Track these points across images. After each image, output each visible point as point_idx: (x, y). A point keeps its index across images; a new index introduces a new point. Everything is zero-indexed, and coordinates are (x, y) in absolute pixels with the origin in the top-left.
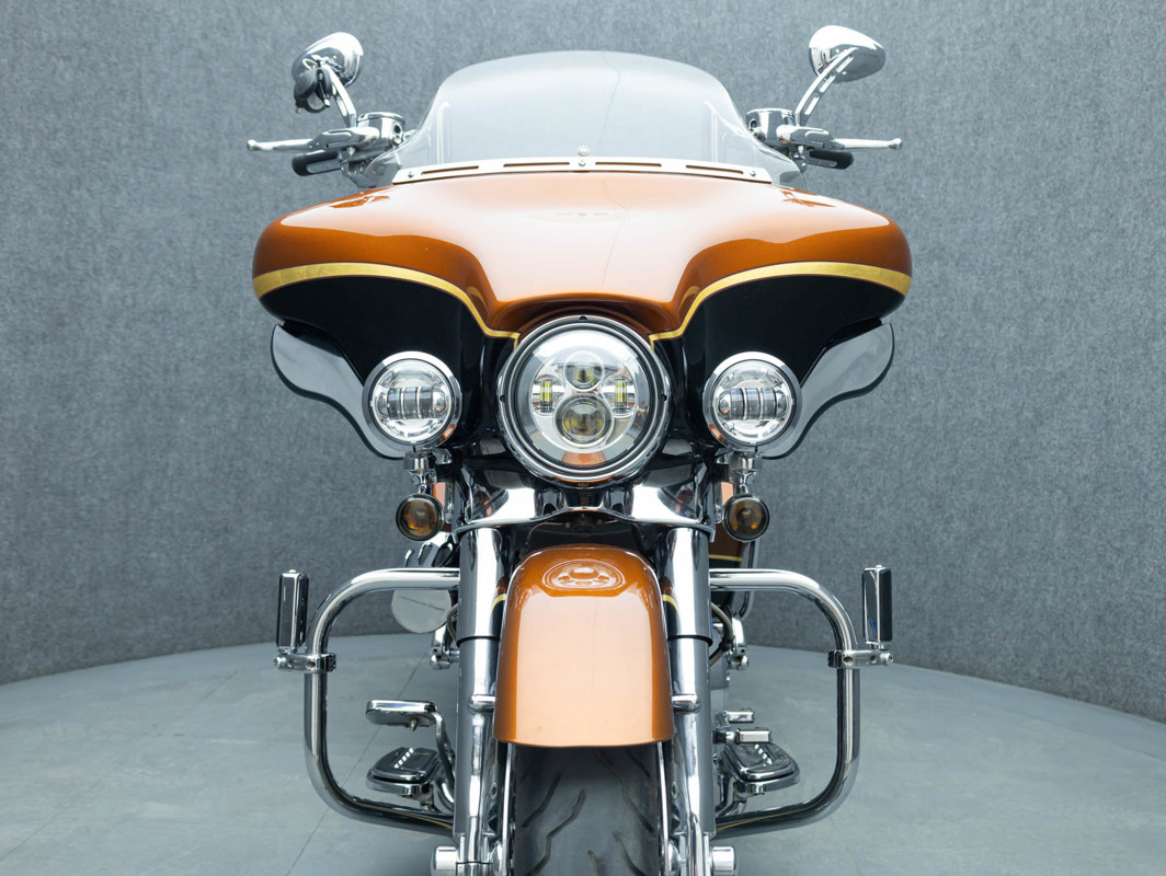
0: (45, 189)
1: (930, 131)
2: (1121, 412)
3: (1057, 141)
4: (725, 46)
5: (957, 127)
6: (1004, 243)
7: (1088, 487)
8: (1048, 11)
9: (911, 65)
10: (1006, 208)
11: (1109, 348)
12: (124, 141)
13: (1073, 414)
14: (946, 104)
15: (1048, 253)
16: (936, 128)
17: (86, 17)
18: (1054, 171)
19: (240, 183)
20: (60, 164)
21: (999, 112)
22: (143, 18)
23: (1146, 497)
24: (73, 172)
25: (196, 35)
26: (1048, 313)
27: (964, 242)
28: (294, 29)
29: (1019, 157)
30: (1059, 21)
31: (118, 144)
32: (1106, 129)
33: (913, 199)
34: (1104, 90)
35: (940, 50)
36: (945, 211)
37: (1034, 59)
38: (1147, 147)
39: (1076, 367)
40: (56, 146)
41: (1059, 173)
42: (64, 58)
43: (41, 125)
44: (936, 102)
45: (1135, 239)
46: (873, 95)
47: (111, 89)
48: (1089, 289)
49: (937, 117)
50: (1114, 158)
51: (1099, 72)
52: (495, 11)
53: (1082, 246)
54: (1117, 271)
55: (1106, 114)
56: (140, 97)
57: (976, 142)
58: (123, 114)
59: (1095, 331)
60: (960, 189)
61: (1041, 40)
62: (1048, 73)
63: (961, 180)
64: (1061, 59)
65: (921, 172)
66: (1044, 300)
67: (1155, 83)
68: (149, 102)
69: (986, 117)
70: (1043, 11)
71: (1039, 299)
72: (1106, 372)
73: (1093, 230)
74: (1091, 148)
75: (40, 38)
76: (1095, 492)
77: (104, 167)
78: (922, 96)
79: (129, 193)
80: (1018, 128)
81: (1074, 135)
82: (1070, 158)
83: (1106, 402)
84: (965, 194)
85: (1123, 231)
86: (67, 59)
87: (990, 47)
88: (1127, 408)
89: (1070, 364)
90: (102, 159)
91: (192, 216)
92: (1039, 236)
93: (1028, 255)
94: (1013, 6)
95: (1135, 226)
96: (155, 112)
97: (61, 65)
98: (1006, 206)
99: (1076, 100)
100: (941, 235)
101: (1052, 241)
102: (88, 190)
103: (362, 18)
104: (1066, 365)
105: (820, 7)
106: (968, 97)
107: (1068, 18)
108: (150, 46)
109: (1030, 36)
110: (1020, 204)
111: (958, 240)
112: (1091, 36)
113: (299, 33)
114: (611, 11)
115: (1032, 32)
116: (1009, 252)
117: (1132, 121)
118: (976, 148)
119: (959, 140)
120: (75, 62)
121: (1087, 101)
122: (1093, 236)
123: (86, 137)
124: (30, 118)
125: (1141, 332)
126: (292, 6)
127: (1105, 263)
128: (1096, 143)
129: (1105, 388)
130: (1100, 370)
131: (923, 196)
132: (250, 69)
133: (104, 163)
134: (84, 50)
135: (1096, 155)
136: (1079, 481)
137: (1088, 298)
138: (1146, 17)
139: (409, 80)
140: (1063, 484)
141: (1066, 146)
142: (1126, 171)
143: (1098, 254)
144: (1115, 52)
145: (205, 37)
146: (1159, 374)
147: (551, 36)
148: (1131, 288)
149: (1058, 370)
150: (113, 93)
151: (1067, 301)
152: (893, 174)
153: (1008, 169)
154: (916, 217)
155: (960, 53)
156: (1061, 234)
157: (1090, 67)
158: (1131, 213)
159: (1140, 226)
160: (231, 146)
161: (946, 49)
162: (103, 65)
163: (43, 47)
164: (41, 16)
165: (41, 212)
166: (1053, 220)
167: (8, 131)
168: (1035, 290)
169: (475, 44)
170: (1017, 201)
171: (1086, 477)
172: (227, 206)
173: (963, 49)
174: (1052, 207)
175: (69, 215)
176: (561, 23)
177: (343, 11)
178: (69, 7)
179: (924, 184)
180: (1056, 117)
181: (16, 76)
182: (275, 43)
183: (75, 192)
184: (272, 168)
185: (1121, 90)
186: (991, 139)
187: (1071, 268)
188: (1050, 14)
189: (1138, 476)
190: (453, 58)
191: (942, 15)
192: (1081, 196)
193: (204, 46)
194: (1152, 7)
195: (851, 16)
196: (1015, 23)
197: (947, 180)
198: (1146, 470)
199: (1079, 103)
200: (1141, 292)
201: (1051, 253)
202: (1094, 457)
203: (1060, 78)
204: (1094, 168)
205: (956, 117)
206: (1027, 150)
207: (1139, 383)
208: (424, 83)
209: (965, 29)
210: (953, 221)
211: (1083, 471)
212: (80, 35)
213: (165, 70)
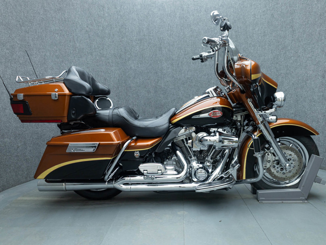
0: (55, 64)
1: (253, 36)
2: (300, 98)
3: (283, 36)
4: (205, 20)
5: (259, 35)
6: (271, 61)
7: (293, 115)
8: (280, 5)
9: (248, 21)
10: (272, 53)
11: (297, 83)
12: (72, 52)
13: (289, 99)
14: (257, 29)
15: (282, 62)
16: (254, 35)
17: (61, 24)
18: (283, 43)
19: (98, 60)
20: (58, 58)
21: (269, 30)
22: (74, 23)
23: (307, 117)
24: (61, 60)
25: (85, 26)
26: (282, 76)
27: (262, 61)
28: (107, 24)
29: (274, 41)
30: (283, 8)
31: (70, 53)
32: (295, 32)
33: (250, 52)
34: (294, 23)
35: (255, 17)
36: (257, 55)
37: (277, 17)
38: (305, 36)
39: (289, 88)
40: (57, 54)
41: (284, 43)
42: (57, 34)
43: (53, 49)
44: (254, 29)
45: (302, 58)
46: (239, 29)
47: (68, 40)
48: (292, 70)
49: (255, 33)
50: (297, 39)
51: (293, 19)
52: (152, 16)
53: (290, 60)
54: (298, 65)
55: (295, 29)
56: (74, 41)
57: (264, 38)
58: (71, 46)
59: (293, 80)
60: (261, 49)
61: (279, 12)
62: (281, 20)
63: (261, 47)
64: (284, 16)
65: (251, 46)
66: (281, 73)
67: (306, 20)
68: (76, 42)
69: (266, 32)
70: (279, 5)
71: (280, 73)
72: (296, 89)
73: (292, 56)
74: (291, 37)
75: (51, 30)
76: (295, 116)
77: (68, 58)
78: (251, 28)
79: (74, 64)
80: (274, 34)
81: (287, 34)
82: (286, 40)
83: (297, 96)
84: (262, 50)
85: (299, 56)
86: (58, 34)
87: (267, 15)
88: (302, 97)
89: (288, 88)
90: (67, 56)
91: (88, 68)
92: (279, 59)
93: (277, 63)
94: (272, 5)
95: (302, 54)
96: (78, 45)
97: (56, 35)
98: (271, 52)
99: (287, 26)
100: (257, 60)
101: (283, 60)
102: (65, 64)
103: (122, 20)
104: (287, 88)
105: (226, 9)
106: (262, 27)
107: (285, 6)
108: (75, 30)
109: (276, 12)
110: (275, 52)
111: (260, 61)
112: (291, 10)
113: (108, 24)
114: (178, 14)
115: (277, 11)
116: (273, 63)
117: (301, 30)
118: (264, 39)
119: (260, 38)
120: (59, 35)
121: (290, 26)
122: (292, 58)
123: (63, 51)
124: (51, 48)
125: (304, 79)
126: (106, 18)
127: (295, 64)
128: (292, 36)
129: (296, 93)
130: (295, 89)
131: (252, 51)
132: (98, 34)
133: (68, 57)
134: (61, 31)
135: (293, 39)
136: (291, 114)
137: (292, 72)
138: (304, 5)
139: (134, 33)
140: (287, 115)
141: (285, 37)
142: (300, 42)
143: (294, 62)
144: (297, 14)
145: (87, 27)
146: (309, 88)
147: (165, 21)
148: (302, 69)
149: (285, 89)
150: (68, 41)
151: (287, 73)
152: (245, 47)
153: (272, 44)
154: (250, 56)
155: (260, 17)
156: (285, 58)
157: (291, 18)
158: (301, 52)
159: (303, 55)
160: (95, 51)
161: (256, 16)
162: (65, 35)
163: (52, 31)
164: (51, 24)
165: (55, 69)
166: (283, 55)
167: (46, 51)
168: (279, 71)
169: (148, 24)
170: (274, 51)
171: (292, 113)
172: (95, 65)
173: (260, 16)
174: (282, 52)
175: (61, 69)
176: (167, 18)
177: (117, 18)
178: (57, 22)
179: (252, 49)
180: (283, 30)
181: (47, 39)
182: (103, 27)
183: (62, 64)
184: (104, 56)
185: (298, 22)
186: (267, 37)
187: (287, 65)
188: (281, 6)
189: (305, 112)
190: (143, 28)
191: (255, 8)
192: (289, 49)
193: (87, 29)
194: (305, 2)
195: (234, 11)
196: (273, 9)
197: (258, 47)
198: (307, 111)
199: (288, 27)
200: (304, 70)
201: (283, 62)
202: (294, 108)
203: (283, 21)
204: (292, 42)
205: (259, 32)
206: (276, 39)
207: (304, 91)
208: (137, 34)
209: (261, 11)
210: (259, 57)
211: (292, 112)
212: (60, 28)
213: (79, 35)
